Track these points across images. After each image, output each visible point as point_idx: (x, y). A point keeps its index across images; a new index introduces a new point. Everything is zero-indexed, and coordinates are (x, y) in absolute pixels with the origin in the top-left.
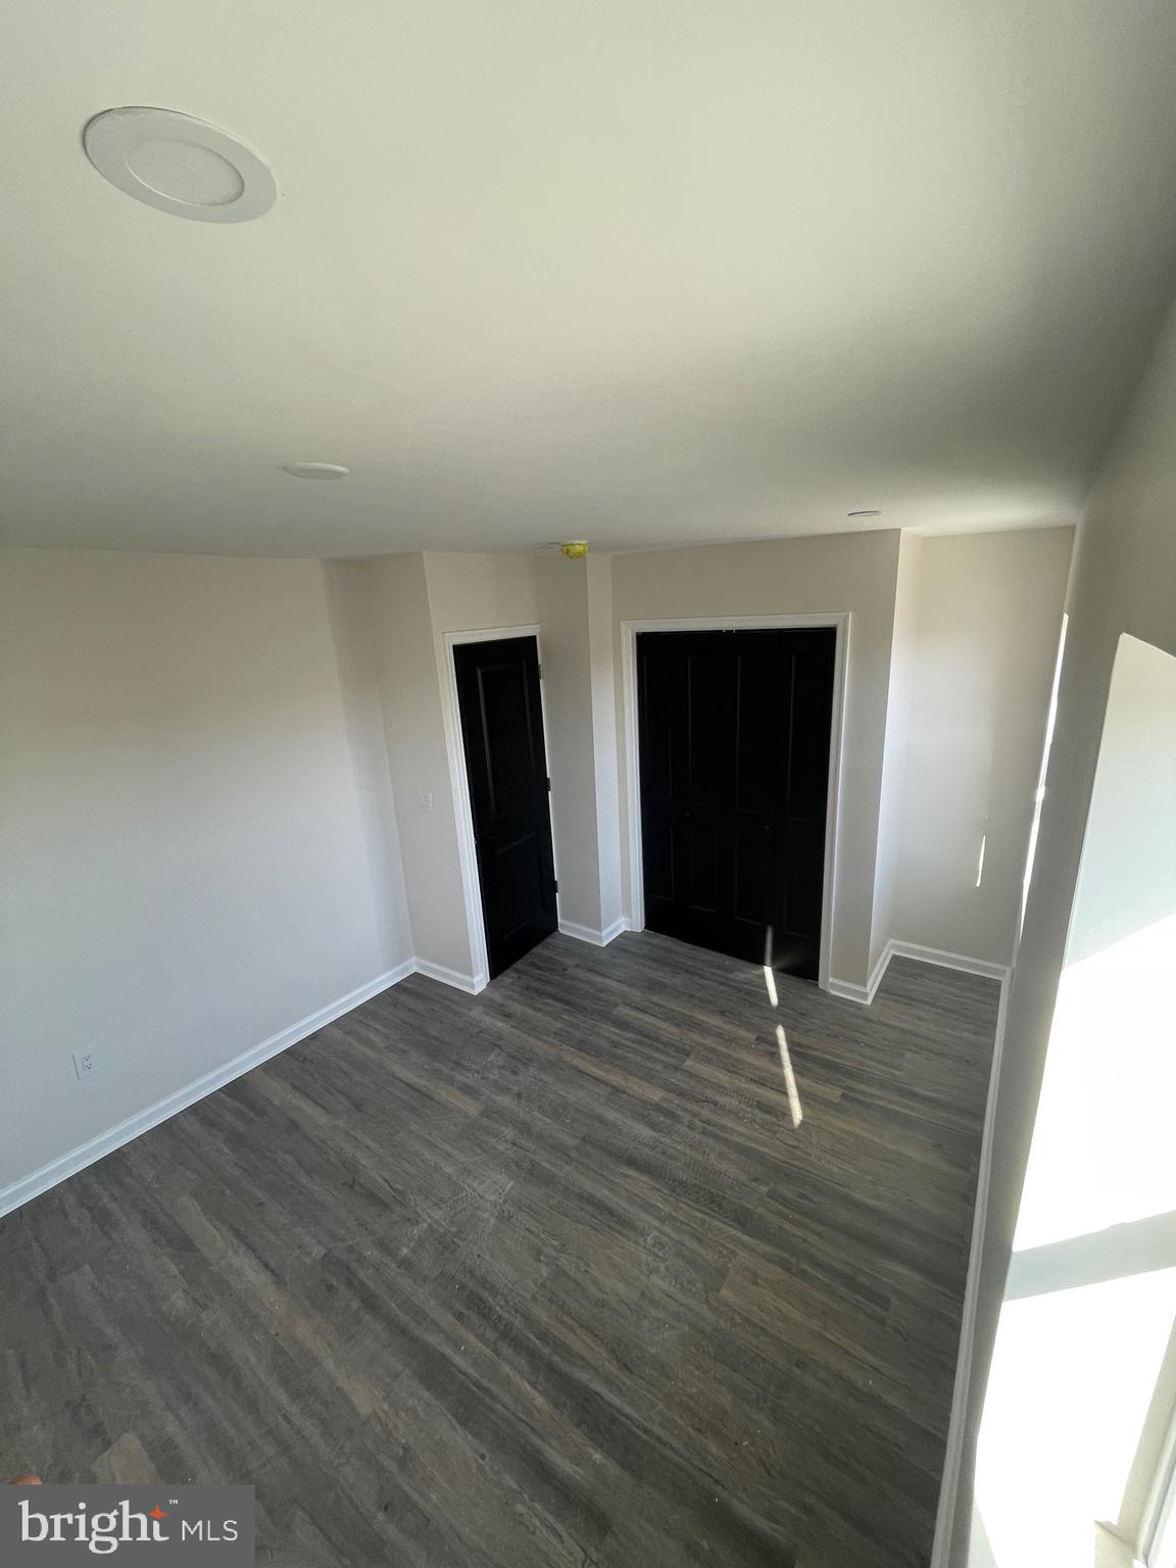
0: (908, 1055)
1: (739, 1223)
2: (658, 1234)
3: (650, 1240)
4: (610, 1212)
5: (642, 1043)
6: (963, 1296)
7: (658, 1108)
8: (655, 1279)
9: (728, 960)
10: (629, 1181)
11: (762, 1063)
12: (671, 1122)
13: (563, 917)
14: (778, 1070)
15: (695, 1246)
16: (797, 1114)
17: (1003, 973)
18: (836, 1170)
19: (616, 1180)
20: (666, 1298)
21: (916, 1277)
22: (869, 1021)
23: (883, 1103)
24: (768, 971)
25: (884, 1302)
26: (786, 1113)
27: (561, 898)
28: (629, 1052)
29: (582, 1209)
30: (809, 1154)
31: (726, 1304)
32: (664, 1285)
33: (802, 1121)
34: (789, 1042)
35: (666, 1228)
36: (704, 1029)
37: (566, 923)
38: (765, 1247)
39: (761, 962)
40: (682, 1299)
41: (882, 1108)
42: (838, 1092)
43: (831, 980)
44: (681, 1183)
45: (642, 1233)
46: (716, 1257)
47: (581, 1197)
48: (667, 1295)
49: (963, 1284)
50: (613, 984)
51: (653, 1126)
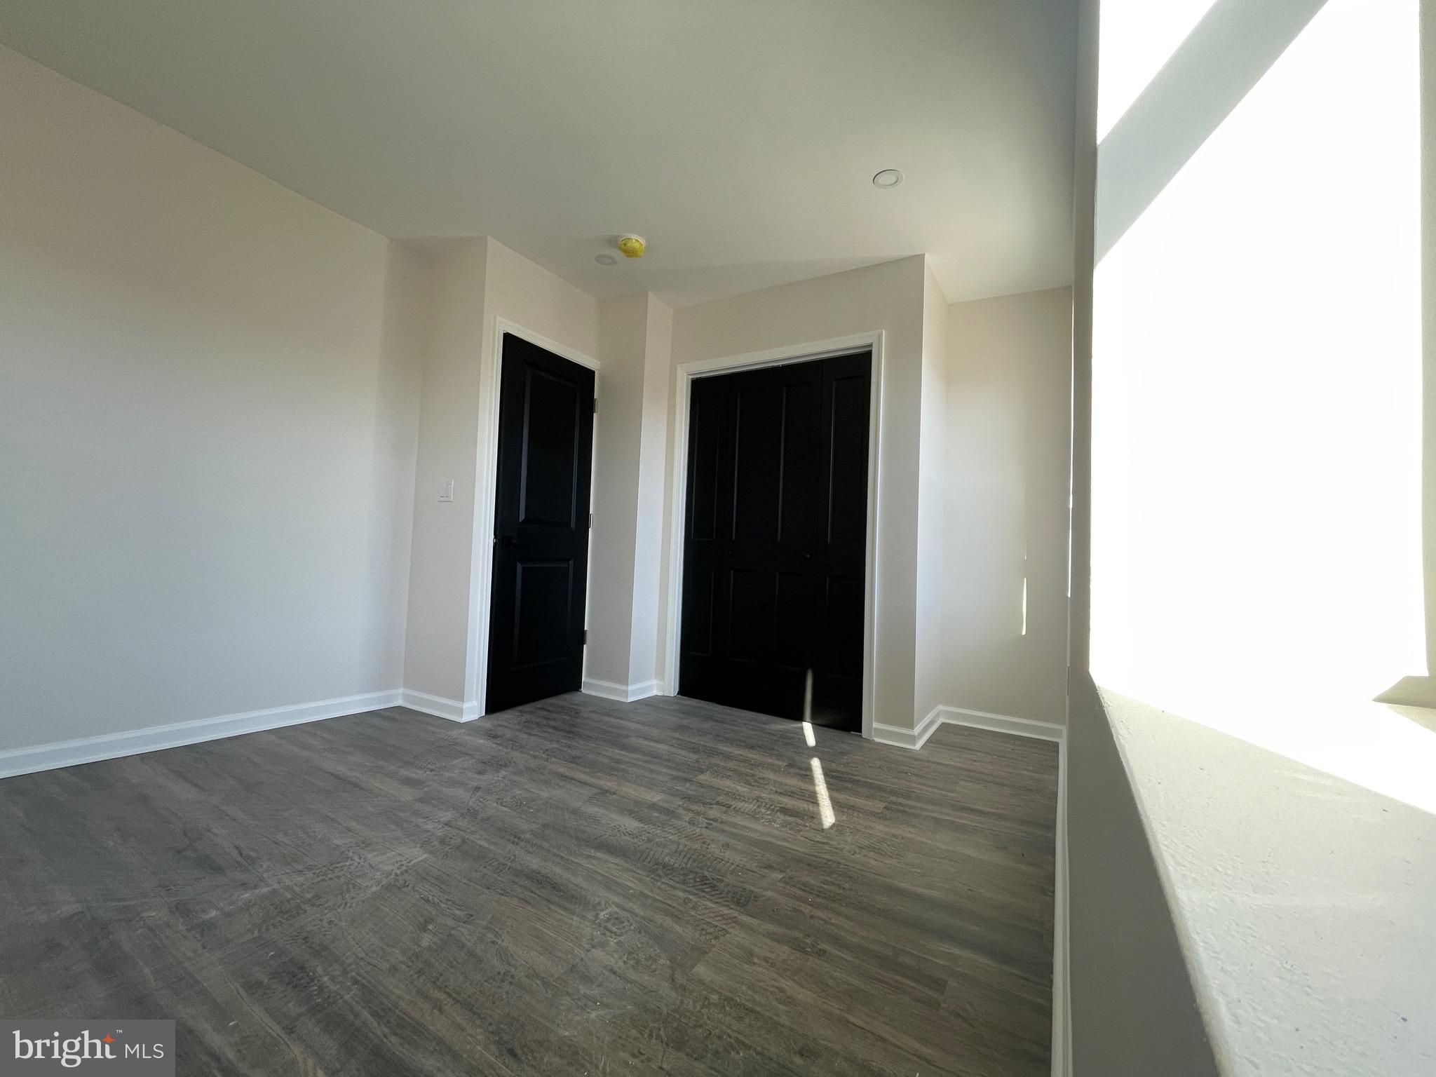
0: (962, 783)
1: (738, 903)
2: (616, 909)
3: (602, 915)
4: (556, 887)
5: (647, 762)
6: (1051, 981)
7: (653, 806)
8: (598, 953)
9: (764, 717)
10: (593, 861)
11: (793, 782)
12: (667, 818)
13: (589, 675)
14: (811, 788)
15: (668, 922)
16: (828, 817)
17: (1059, 734)
18: (874, 863)
19: (576, 861)
20: (607, 973)
21: (983, 960)
22: (917, 760)
23: (933, 814)
24: (808, 728)
25: (939, 985)
26: (815, 817)
27: (589, 650)
28: (630, 767)
29: (515, 883)
30: (842, 850)
31: (701, 982)
32: (612, 961)
33: (834, 824)
34: (827, 773)
35: (631, 905)
36: (728, 757)
37: (589, 680)
38: (771, 927)
39: (800, 718)
40: (633, 975)
41: (933, 818)
42: (882, 805)
43: (874, 725)
44: (665, 866)
45: (595, 907)
46: (697, 935)
47: (518, 873)
48: (612, 971)
49: (1050, 968)
50: (630, 724)
51: (640, 820)
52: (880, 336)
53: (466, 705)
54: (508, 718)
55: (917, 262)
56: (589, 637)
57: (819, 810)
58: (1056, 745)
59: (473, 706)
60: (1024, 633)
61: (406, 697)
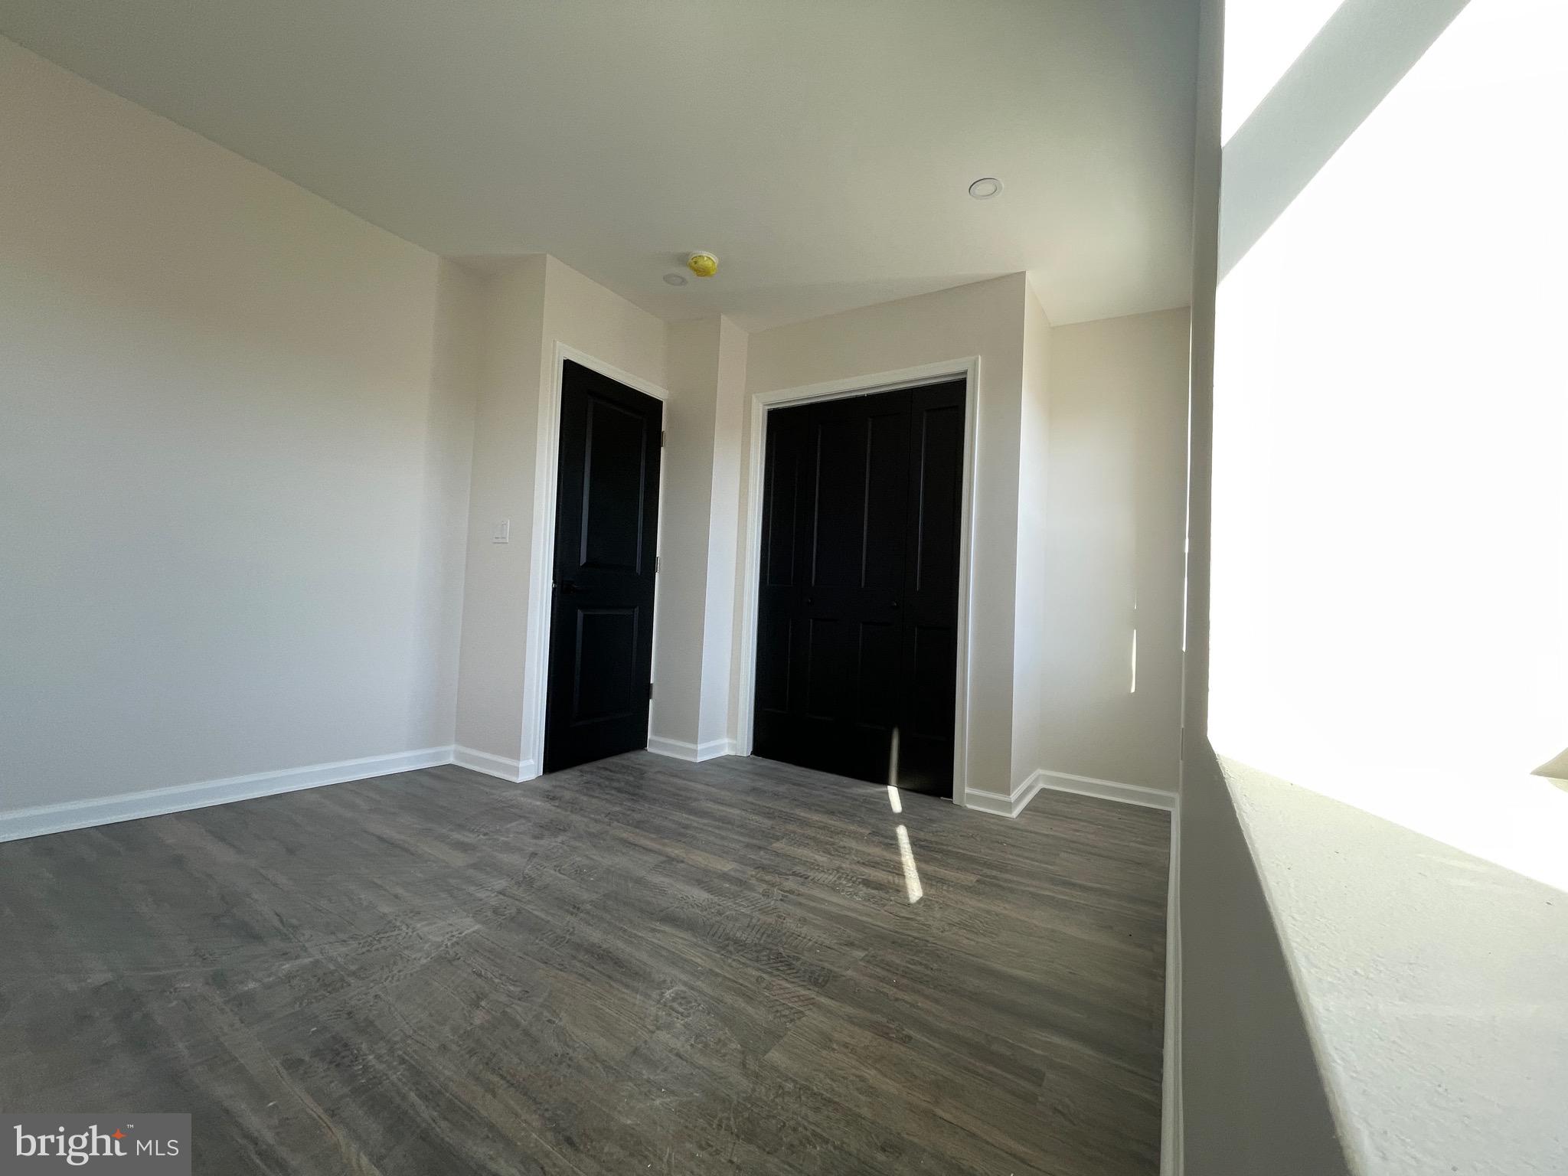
0: (1063, 855)
1: (816, 983)
2: (683, 988)
3: (668, 994)
4: (618, 963)
5: (719, 828)
6: (1161, 1076)
7: (724, 876)
8: (663, 1036)
9: (845, 780)
10: (658, 935)
11: (876, 851)
12: (738, 889)
13: (655, 733)
14: (896, 858)
15: (741, 1003)
16: (915, 890)
17: (1172, 801)
18: (965, 941)
19: (640, 934)
20: (673, 1058)
21: (1087, 1051)
22: (1014, 829)
23: (1031, 889)
24: (893, 792)
25: (1037, 1077)
26: (901, 890)
27: (655, 705)
28: (699, 833)
29: (574, 958)
30: (929, 926)
31: (775, 1068)
32: (678, 1044)
33: (921, 899)
34: (914, 842)
35: (699, 983)
36: (804, 823)
37: (655, 738)
38: (849, 1010)
39: (885, 782)
40: (702, 1061)
41: (1030, 893)
42: (973, 878)
43: (966, 790)
44: (736, 942)
45: (661, 985)
46: (771, 1017)
47: (578, 947)
48: (678, 1055)
49: (1160, 1060)
50: (699, 787)
51: (710, 890)
52: (975, 364)
53: (522, 764)
54: (569, 778)
55: (1017, 280)
56: (655, 691)
57: (905, 883)
58: (1168, 814)
59: (529, 765)
60: (1133, 690)
61: (459, 755)
